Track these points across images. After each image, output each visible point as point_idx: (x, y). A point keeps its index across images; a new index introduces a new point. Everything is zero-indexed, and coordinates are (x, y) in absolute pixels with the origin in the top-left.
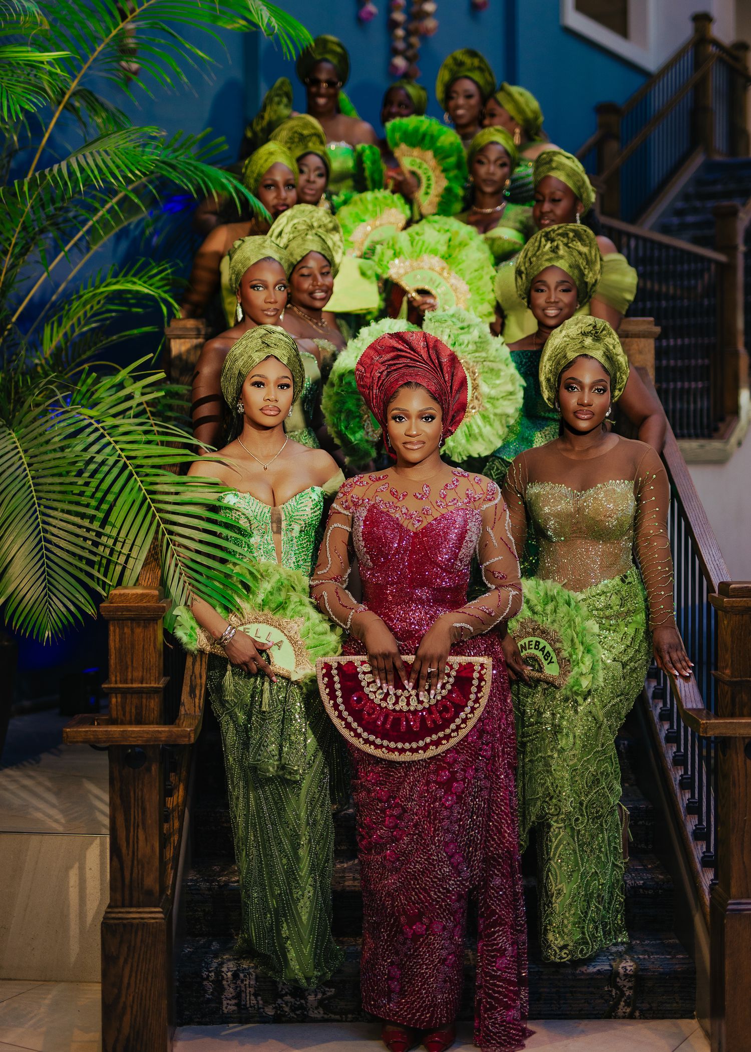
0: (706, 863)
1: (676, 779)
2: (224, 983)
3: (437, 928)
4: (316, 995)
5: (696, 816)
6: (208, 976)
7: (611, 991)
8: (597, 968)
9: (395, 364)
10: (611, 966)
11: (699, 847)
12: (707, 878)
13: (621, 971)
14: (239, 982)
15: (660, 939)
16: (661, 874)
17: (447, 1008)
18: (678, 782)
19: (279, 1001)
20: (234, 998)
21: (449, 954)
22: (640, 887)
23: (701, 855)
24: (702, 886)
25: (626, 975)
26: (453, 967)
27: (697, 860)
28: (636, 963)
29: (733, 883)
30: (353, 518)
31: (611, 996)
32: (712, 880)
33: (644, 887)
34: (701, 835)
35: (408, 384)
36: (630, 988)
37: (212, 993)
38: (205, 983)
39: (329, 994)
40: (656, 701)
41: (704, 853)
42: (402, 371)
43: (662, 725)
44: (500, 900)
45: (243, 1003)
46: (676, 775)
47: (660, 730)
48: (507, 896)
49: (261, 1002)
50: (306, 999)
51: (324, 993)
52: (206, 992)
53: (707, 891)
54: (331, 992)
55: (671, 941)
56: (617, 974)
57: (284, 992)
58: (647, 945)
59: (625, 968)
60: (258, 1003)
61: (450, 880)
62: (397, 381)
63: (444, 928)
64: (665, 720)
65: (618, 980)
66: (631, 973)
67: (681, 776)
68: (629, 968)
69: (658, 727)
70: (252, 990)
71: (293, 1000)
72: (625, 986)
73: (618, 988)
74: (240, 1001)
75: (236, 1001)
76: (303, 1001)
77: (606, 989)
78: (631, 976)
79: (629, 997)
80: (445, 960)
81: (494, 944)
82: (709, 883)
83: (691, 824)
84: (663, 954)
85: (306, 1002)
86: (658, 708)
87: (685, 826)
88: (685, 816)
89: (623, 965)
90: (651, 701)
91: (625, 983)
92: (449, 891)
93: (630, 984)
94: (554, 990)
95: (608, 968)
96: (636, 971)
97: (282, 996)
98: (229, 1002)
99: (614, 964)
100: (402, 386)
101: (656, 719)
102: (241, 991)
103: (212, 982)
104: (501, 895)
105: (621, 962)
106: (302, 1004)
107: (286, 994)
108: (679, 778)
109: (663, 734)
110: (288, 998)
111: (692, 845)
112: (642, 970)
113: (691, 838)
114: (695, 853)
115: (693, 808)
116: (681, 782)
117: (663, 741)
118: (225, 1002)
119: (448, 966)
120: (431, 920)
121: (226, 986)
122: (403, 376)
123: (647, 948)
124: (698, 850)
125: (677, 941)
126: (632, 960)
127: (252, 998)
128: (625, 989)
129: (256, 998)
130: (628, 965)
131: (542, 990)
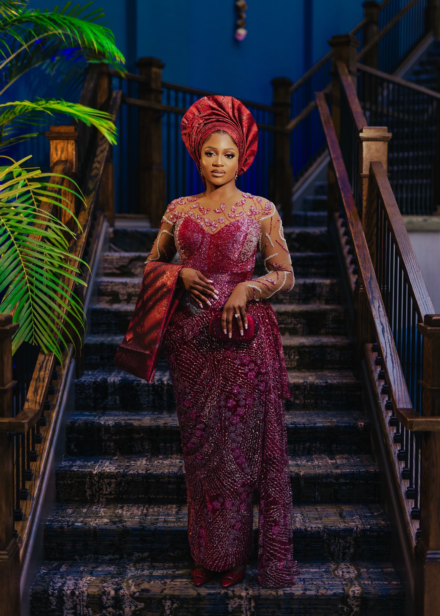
0: (415, 515)
1: (395, 452)
2: (65, 598)
3: (228, 505)
4: (130, 608)
5: (408, 480)
6: (53, 593)
7: (343, 608)
8: (333, 592)
9: (209, 119)
10: (344, 590)
11: (410, 503)
12: (414, 527)
13: (351, 594)
14: (75, 598)
15: (381, 568)
16: (383, 520)
17: (236, 557)
18: (396, 455)
19: (104, 611)
20: (71, 608)
21: (237, 522)
22: (368, 530)
23: (411, 510)
24: (410, 534)
25: (354, 597)
26: (240, 530)
27: (408, 514)
28: (362, 588)
29: (431, 538)
30: (174, 226)
31: (344, 611)
32: (418, 529)
33: (370, 530)
34: (411, 495)
35: (218, 131)
36: (357, 606)
37: (56, 605)
38: (51, 598)
39: (140, 607)
40: (384, 395)
41: (413, 509)
42: (214, 123)
43: (387, 413)
44: (275, 488)
45: (78, 612)
46: (395, 449)
47: (386, 417)
48: (280, 485)
49: (91, 612)
50: (123, 610)
51: (136, 607)
52: (51, 604)
53: (414, 537)
54: (141, 605)
55: (389, 569)
56: (348, 596)
57: (107, 605)
58: (372, 572)
59: (353, 591)
60: (89, 612)
61: (236, 474)
62: (210, 129)
63: (233, 505)
64: (389, 410)
65: (349, 600)
66: (358, 595)
67: (399, 451)
68: (356, 592)
69: (384, 414)
70: (85, 604)
71: (114, 611)
72: (353, 605)
73: (348, 606)
74: (76, 610)
75: (73, 611)
76: (121, 612)
77: (340, 606)
78: (358, 598)
79: (356, 612)
80: (234, 526)
81: (271, 517)
82: (416, 531)
83: (404, 486)
84: (382, 581)
85: (124, 613)
86: (385, 401)
87: (400, 488)
88: (401, 480)
89: (352, 589)
90: (380, 395)
91: (354, 602)
92: (235, 481)
93: (357, 603)
94: (302, 606)
95: (341, 591)
96: (362, 594)
97: (106, 608)
98: (68, 611)
99: (346, 588)
100: (213, 132)
101: (383, 408)
102: (76, 604)
103: (56, 597)
104: (276, 485)
105: (351, 587)
106: (120, 613)
107: (109, 607)
108: (397, 452)
109: (387, 420)
110: (110, 609)
111: (405, 502)
112: (366, 593)
113: (404, 497)
114: (406, 508)
115: (406, 475)
116: (399, 455)
117: (387, 425)
118: (65, 612)
119: (236, 530)
120: (224, 499)
121: (66, 601)
122: (214, 126)
123: (371, 575)
124: (409, 506)
125: (393, 570)
126: (360, 585)
127: (85, 609)
128: (353, 607)
129: (87, 609)
130: (356, 589)
131: (293, 606)
